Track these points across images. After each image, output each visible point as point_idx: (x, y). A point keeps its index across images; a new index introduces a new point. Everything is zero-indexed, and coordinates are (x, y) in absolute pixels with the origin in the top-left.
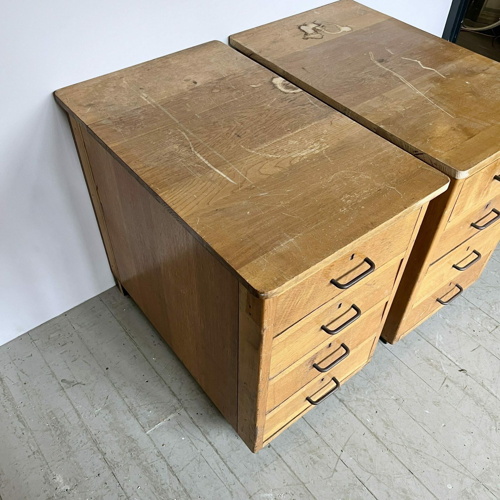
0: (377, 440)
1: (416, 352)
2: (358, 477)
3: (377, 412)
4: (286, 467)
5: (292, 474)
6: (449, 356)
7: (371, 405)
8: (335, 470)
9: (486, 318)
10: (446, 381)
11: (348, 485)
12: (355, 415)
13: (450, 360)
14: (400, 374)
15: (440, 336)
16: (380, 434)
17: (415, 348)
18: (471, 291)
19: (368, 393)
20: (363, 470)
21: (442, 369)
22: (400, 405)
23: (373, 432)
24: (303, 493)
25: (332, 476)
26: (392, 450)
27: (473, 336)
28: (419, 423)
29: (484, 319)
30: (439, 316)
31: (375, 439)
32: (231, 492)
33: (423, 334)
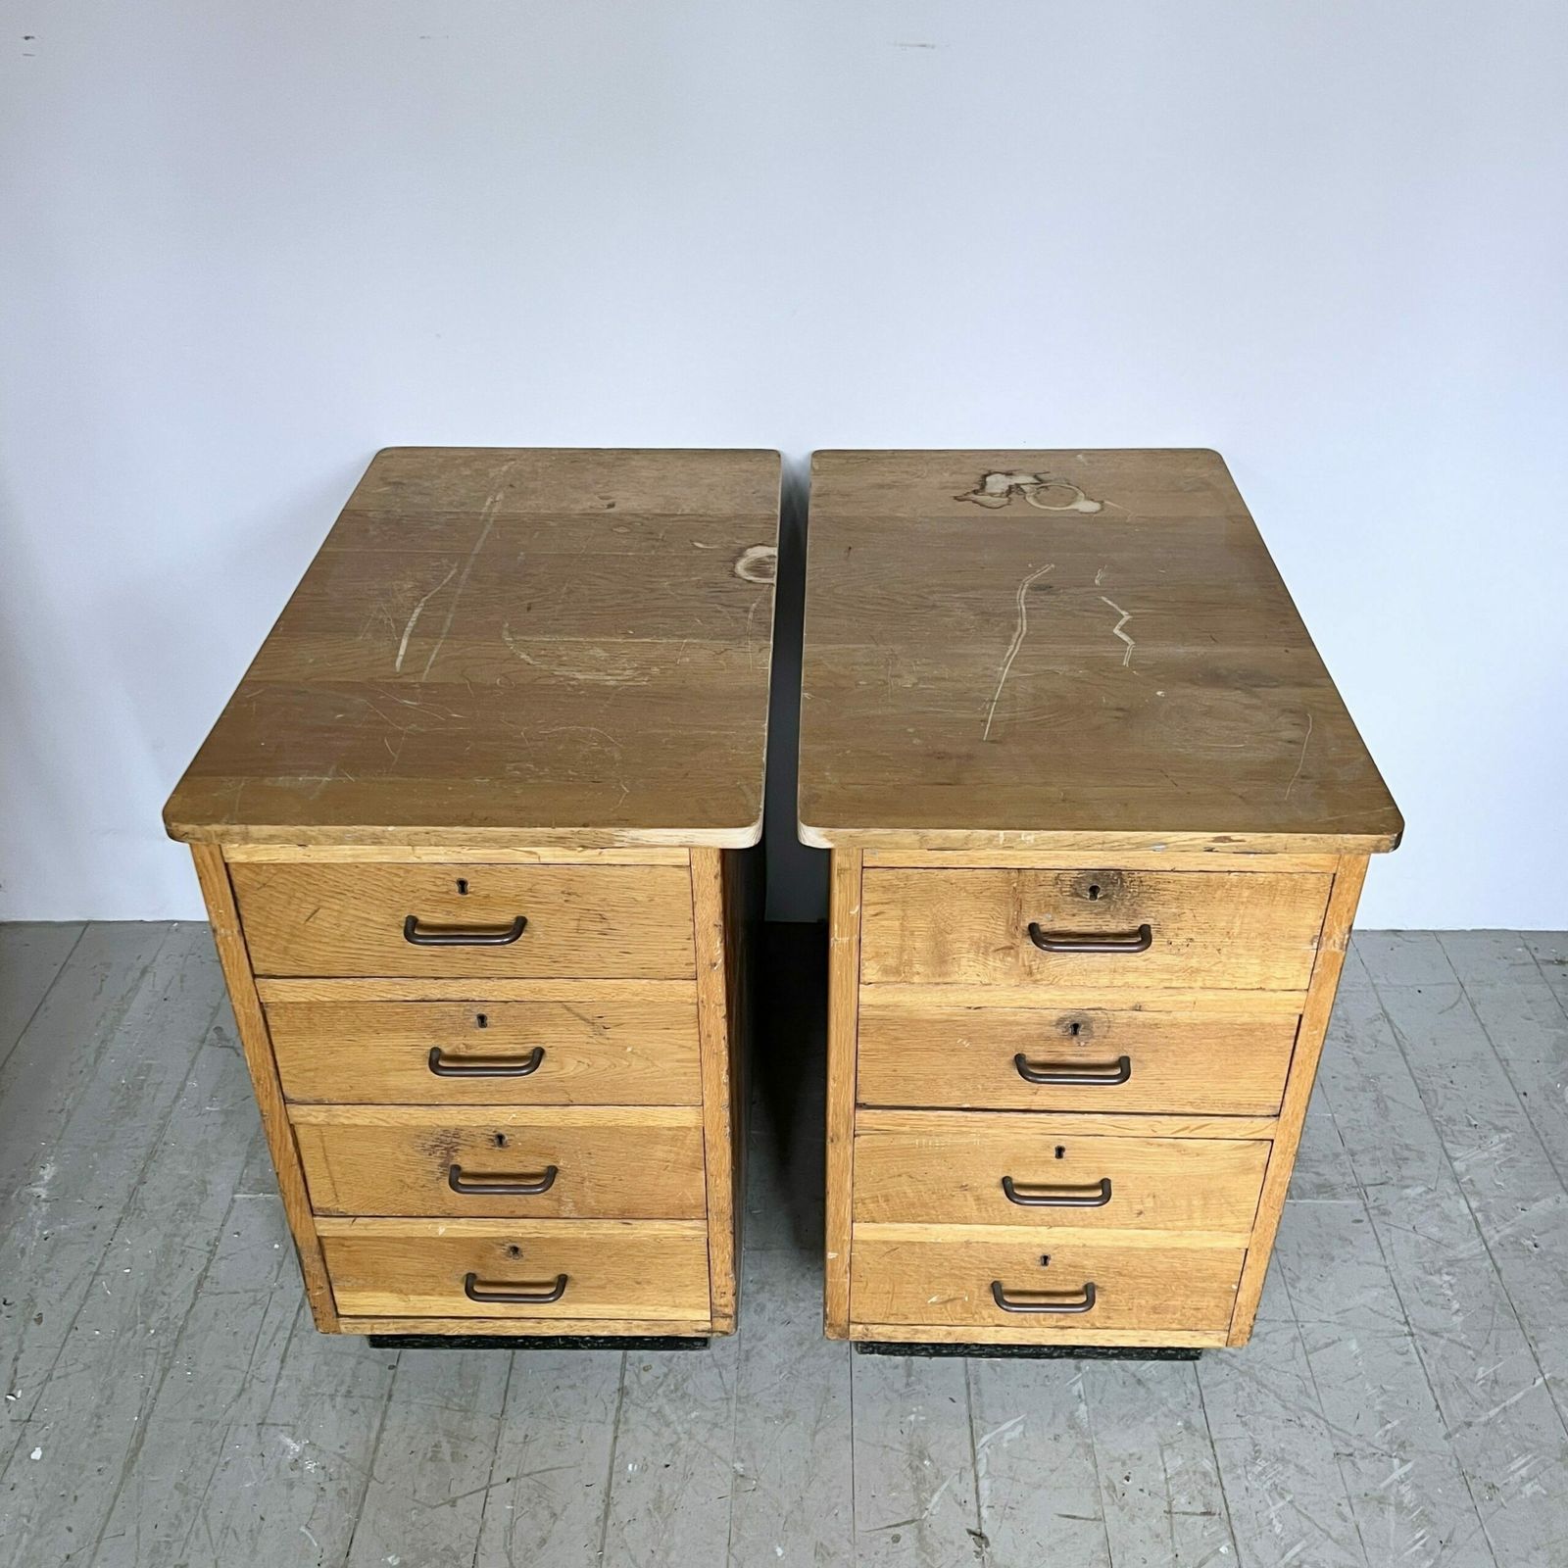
0: (602, 1517)
1: (912, 1418)
2: (480, 1548)
3: (667, 1466)
4: (376, 1424)
5: (372, 1443)
6: (984, 1484)
7: (672, 1445)
8: (453, 1503)
9: (1205, 1474)
10: (907, 1527)
11: (442, 1547)
12: (616, 1438)
13: (977, 1493)
14: (815, 1433)
15: (1020, 1428)
16: (621, 1512)
17: (920, 1407)
18: (1243, 1389)
19: (696, 1417)
20: (505, 1545)
21: (931, 1496)
22: (736, 1490)
23: (612, 1495)
24: (351, 1491)
25: (435, 1507)
26: (609, 1559)
27: (1107, 1488)
28: (731, 1558)
29: (1195, 1473)
30: (1074, 1383)
31: (600, 1513)
32: (243, 1390)
33: (979, 1393)
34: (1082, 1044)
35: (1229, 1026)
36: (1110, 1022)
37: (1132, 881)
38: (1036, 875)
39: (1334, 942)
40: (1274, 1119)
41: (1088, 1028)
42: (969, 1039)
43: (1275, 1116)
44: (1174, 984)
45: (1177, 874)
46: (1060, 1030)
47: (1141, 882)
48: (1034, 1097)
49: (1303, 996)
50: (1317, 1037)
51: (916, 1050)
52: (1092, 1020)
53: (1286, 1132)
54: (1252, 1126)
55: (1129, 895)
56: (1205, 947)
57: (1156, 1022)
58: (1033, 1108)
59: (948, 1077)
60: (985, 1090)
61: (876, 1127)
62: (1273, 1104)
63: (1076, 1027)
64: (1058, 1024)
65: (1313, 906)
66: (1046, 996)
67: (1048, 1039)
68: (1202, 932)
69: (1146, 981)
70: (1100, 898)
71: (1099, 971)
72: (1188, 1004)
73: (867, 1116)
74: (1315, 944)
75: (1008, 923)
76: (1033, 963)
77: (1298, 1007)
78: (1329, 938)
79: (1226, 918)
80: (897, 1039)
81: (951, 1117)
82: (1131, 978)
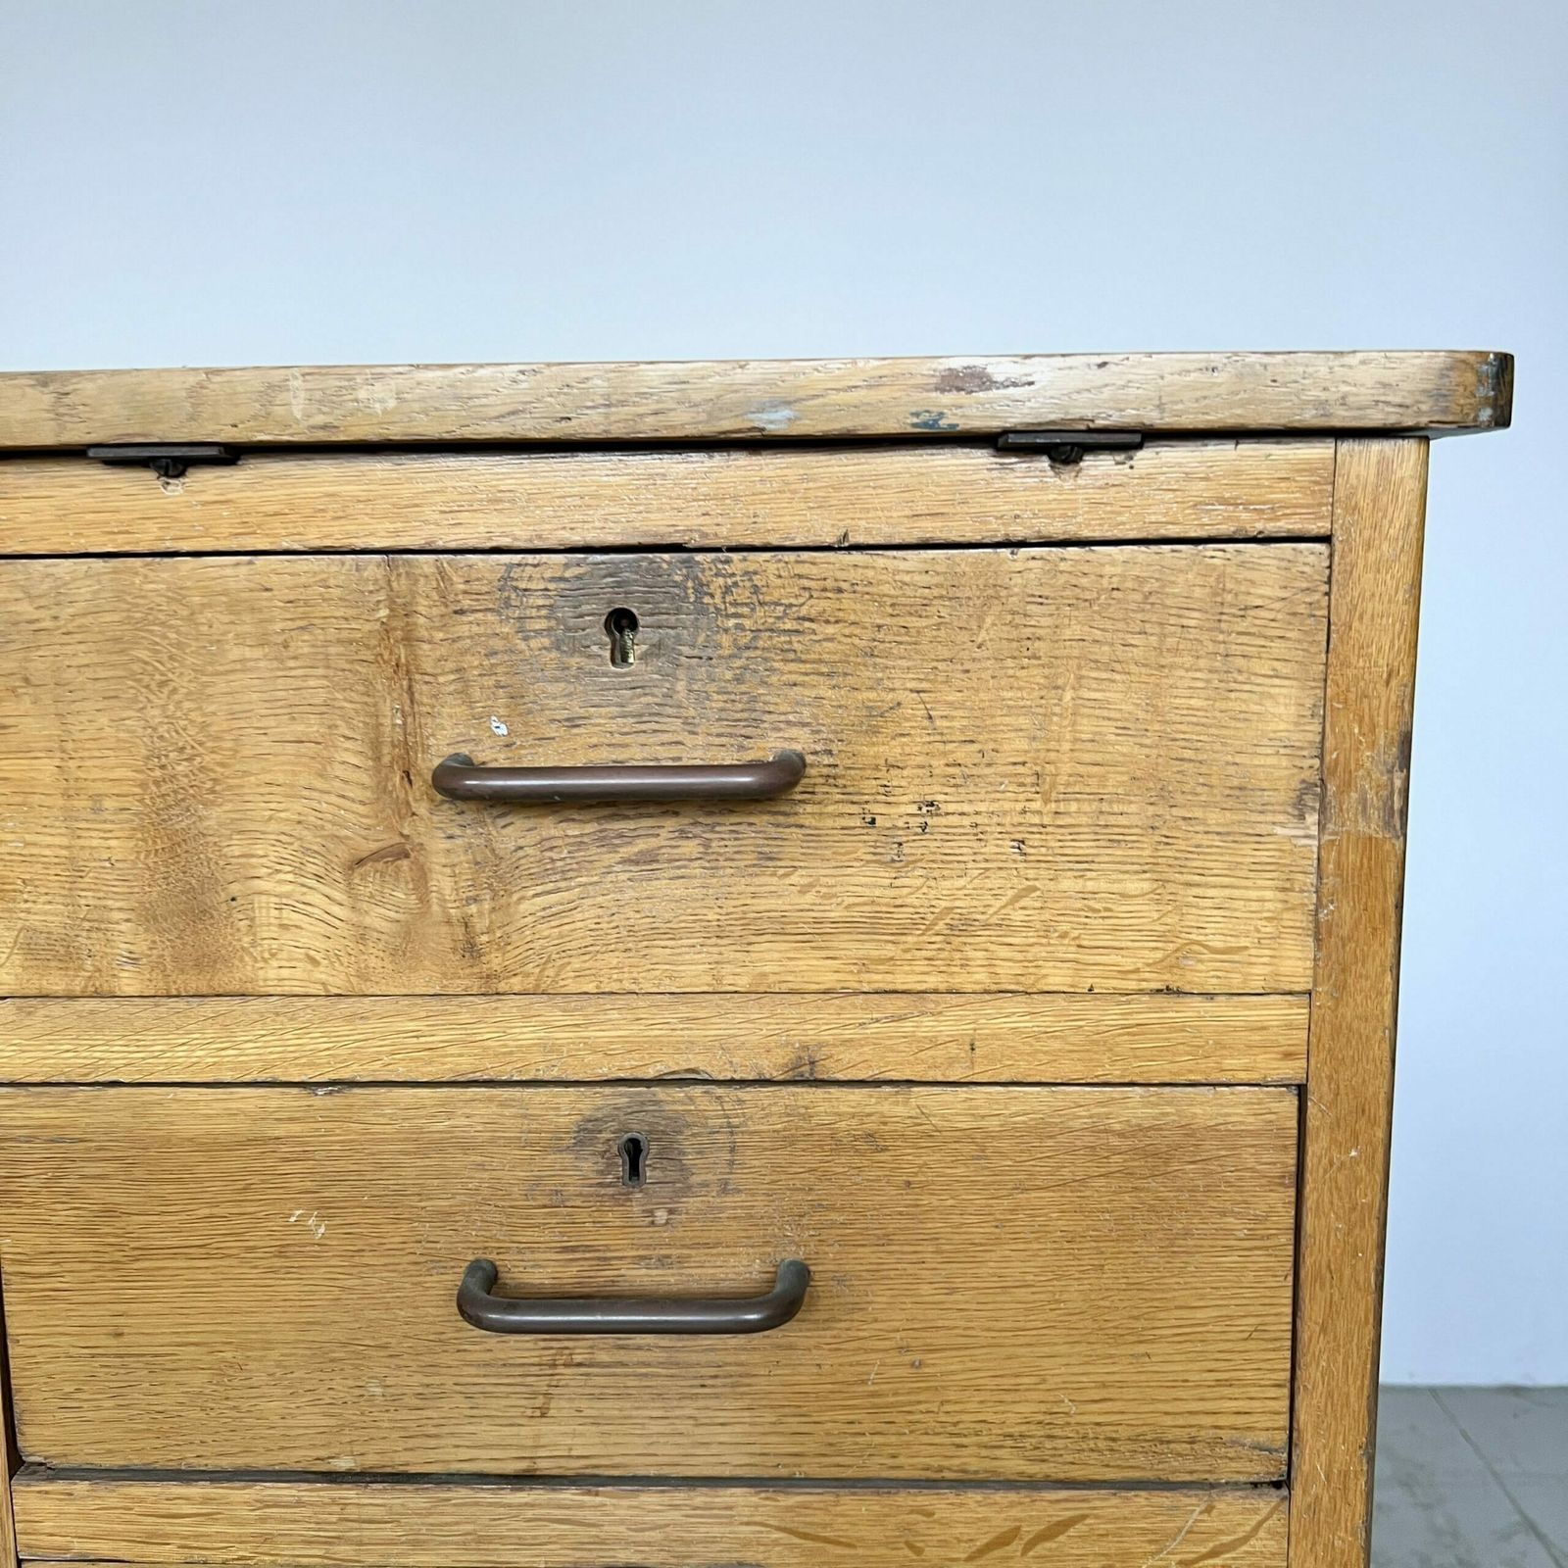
34: (661, 1216)
35: (1089, 1140)
36: (732, 1129)
37: (727, 590)
38: (441, 572)
39: (1363, 802)
40: (1274, 1497)
41: (670, 1155)
42: (326, 1209)
43: (1277, 1485)
44: (900, 981)
45: (857, 557)
46: (589, 1166)
47: (756, 590)
48: (544, 1428)
49: (1299, 1014)
50: (1362, 1169)
51: (174, 1251)
52: (678, 1124)
53: (1319, 1548)
54: (1211, 1523)
55: (725, 640)
56: (978, 833)
57: (871, 1127)
58: (544, 1466)
59: (274, 1354)
60: (395, 1400)
61: (80, 1546)
62: (1262, 1438)
63: (634, 1150)
64: (580, 1143)
65: (1284, 669)
66: (526, 1034)
67: (557, 1200)
68: (961, 777)
69: (815, 968)
70: (643, 657)
71: (671, 934)
72: (953, 1049)
73: (48, 1505)
74: (1312, 818)
75: (378, 759)
76: (473, 909)
77: (1288, 1056)
78: (1347, 785)
79: (1023, 721)
80: (109, 1212)
81: (299, 1504)
82: (772, 959)
